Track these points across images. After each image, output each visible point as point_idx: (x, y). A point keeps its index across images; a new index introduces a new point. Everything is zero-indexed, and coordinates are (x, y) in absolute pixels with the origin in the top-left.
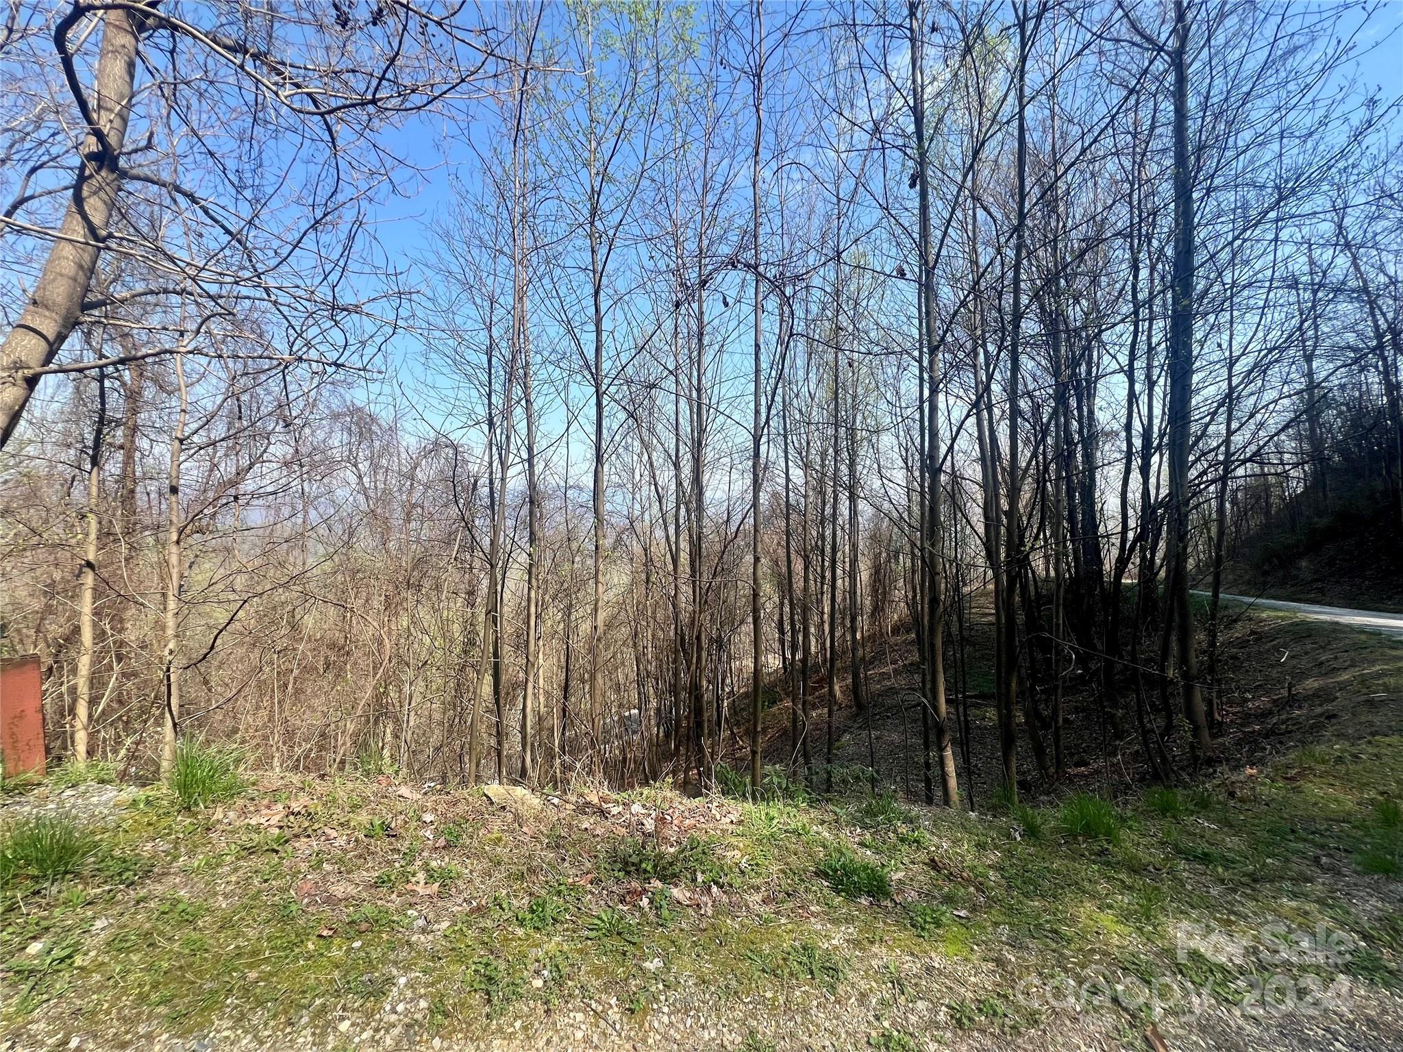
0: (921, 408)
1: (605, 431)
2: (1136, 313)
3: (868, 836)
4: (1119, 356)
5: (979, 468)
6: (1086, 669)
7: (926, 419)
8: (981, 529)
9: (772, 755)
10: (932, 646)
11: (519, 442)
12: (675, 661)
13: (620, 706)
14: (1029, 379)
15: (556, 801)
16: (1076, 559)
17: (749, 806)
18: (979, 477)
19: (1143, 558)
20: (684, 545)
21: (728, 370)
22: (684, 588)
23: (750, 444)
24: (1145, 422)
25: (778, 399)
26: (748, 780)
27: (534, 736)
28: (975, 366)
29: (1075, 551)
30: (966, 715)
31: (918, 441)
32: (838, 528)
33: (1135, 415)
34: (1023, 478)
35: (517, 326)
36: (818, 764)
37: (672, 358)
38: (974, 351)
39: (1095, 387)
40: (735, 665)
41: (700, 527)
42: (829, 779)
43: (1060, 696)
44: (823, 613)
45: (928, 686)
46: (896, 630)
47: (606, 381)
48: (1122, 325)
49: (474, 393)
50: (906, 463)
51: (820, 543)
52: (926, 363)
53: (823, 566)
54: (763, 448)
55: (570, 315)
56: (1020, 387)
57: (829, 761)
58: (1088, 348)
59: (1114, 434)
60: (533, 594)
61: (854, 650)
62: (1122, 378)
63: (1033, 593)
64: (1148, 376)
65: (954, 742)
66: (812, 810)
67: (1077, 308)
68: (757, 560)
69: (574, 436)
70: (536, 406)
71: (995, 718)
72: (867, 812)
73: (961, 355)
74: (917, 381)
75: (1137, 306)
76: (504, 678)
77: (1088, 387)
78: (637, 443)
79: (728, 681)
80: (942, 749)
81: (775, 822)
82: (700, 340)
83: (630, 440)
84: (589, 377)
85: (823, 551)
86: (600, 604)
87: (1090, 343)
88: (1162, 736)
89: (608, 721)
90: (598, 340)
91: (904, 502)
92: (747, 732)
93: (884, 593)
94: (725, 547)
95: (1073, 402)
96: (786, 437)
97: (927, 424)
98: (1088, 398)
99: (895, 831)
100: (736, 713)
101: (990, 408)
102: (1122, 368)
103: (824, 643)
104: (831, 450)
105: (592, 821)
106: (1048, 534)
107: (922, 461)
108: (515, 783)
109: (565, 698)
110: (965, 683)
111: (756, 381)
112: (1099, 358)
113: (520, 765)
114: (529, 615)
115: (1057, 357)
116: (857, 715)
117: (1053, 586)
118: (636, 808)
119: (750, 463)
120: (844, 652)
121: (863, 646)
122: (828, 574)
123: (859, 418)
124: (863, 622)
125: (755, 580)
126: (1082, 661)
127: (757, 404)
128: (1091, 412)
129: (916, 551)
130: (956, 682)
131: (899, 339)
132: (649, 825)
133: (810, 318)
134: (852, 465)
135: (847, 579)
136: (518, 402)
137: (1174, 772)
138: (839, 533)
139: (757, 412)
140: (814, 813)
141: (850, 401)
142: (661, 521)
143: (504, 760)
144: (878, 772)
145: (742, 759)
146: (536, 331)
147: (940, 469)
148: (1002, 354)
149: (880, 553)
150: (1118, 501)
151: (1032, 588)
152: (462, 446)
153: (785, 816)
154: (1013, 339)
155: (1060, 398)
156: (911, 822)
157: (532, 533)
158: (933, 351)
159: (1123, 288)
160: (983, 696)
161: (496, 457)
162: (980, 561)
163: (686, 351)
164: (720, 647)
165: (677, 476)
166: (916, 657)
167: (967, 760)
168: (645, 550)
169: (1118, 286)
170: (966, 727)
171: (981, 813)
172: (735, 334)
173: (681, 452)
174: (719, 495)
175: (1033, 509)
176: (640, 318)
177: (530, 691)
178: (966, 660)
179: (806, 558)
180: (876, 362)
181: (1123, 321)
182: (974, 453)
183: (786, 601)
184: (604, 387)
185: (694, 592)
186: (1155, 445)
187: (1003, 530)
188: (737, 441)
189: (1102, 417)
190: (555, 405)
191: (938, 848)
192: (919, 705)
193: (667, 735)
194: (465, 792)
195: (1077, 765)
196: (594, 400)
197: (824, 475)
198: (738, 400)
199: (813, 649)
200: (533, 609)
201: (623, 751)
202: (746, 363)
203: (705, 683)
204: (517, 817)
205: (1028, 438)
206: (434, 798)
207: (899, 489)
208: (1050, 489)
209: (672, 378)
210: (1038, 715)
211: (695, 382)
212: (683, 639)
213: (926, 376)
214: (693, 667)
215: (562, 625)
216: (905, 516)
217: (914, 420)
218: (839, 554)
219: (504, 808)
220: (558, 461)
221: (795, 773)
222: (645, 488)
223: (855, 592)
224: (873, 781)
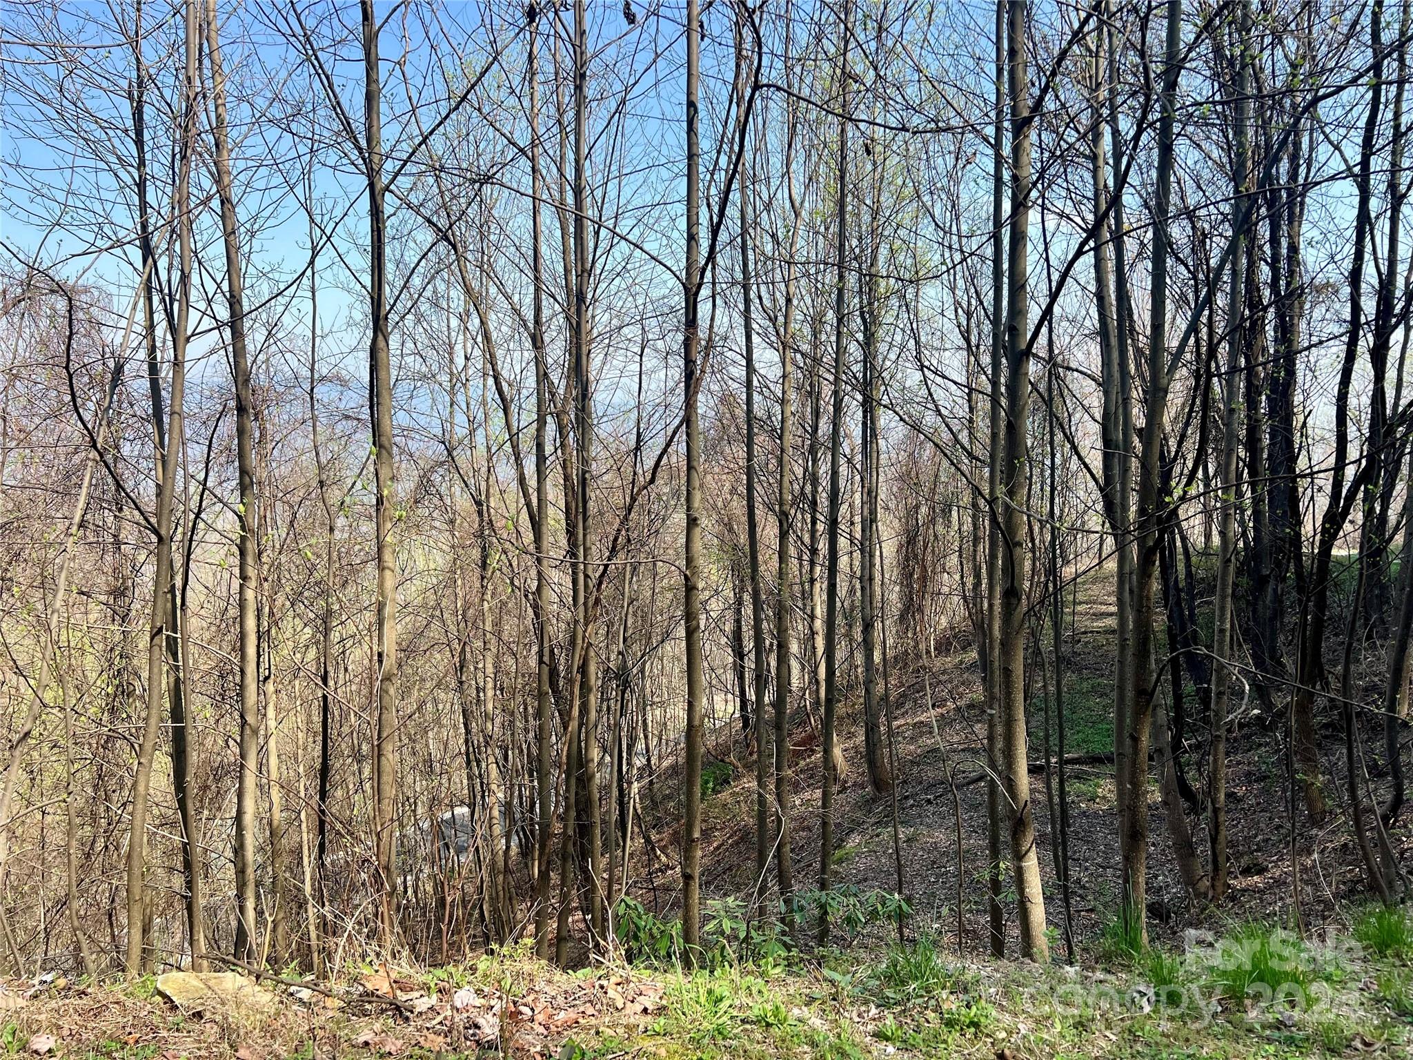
0: (996, 237)
1: (389, 267)
2: (1377, 68)
3: (890, 1021)
4: (1345, 145)
5: (1095, 348)
6: (1267, 705)
7: (1005, 257)
8: (1096, 461)
9: (718, 879)
10: (1007, 673)
11: (211, 287)
12: (539, 714)
13: (434, 802)
14: (1189, 186)
15: (305, 994)
16: (1257, 514)
17: (676, 978)
18: (1096, 365)
19: (1369, 513)
20: (555, 494)
21: (637, 151)
22: (554, 575)
23: (679, 300)
24: (1384, 269)
25: (732, 212)
26: (676, 927)
27: (262, 867)
28: (1094, 158)
29: (1256, 501)
30: (1063, 793)
31: (989, 299)
32: (842, 461)
33: (1367, 256)
34: (1173, 368)
35: (195, 40)
36: (805, 892)
37: (524, 123)
38: (1095, 129)
39: (1302, 204)
40: (654, 715)
41: (585, 462)
42: (822, 919)
43: (1221, 755)
44: (813, 617)
45: (1000, 744)
46: (944, 646)
47: (389, 166)
48: (1352, 89)
49: (107, 180)
50: (968, 340)
51: (808, 488)
52: (1006, 150)
53: (813, 532)
54: (704, 309)
55: (310, 23)
56: (1174, 198)
57: (823, 886)
58: (1294, 129)
59: (1329, 288)
60: (250, 594)
61: (869, 682)
62: (1349, 188)
63: (1182, 576)
64: (1393, 186)
65: (1040, 842)
66: (790, 980)
67: (1279, 52)
68: (692, 522)
69: (328, 275)
70: (242, 214)
71: (1112, 796)
72: (889, 978)
73: (1071, 135)
74: (991, 185)
75: (1380, 56)
76: (194, 758)
77: (1291, 204)
78: (457, 294)
79: (640, 746)
80: (1019, 857)
81: (724, 1005)
82: (579, 88)
83: (441, 287)
84: (354, 155)
85: (814, 503)
86: (388, 610)
87: (1298, 121)
88: (1385, 818)
89: (410, 830)
90: (371, 78)
91: (962, 411)
92: (675, 839)
93: (924, 579)
94: (633, 499)
95: (1264, 230)
96: (746, 288)
97: (1006, 266)
98: (1291, 222)
99: (937, 1009)
100: (655, 805)
101: (1118, 239)
102: (1349, 168)
103: (815, 672)
104: (830, 316)
105: (377, 1026)
106: (1211, 471)
107: (995, 337)
108: (222, 964)
109: (323, 794)
110: (1062, 737)
111: (689, 176)
112: (1311, 149)
113: (234, 924)
114: (242, 636)
115: (1241, 145)
116: (874, 800)
117: (1217, 562)
118: (464, 997)
119: (680, 337)
120: (850, 687)
121: (886, 676)
122: (823, 546)
123: (883, 251)
124: (887, 634)
125: (689, 560)
126: (1261, 692)
127: (692, 223)
128: (1294, 249)
129: (982, 502)
130: (1047, 737)
131: (959, 102)
132: (490, 1027)
133: (793, 53)
134: (869, 342)
135: (857, 555)
136: (205, 202)
137: (1402, 878)
138: (843, 470)
139: (692, 238)
140: (796, 986)
141: (866, 218)
142: (508, 446)
143: (200, 915)
144: (908, 900)
145: (667, 889)
146: (237, 53)
147: (1028, 352)
148: (1144, 138)
149: (917, 507)
150: (1333, 411)
151: (1181, 567)
152: (86, 290)
153: (742, 993)
154: (1164, 109)
155: (1243, 224)
156: (966, 991)
157: (243, 472)
158: (1020, 127)
159: (1355, 23)
160: (1095, 760)
161: (160, 316)
162: (1095, 521)
163: (553, 110)
164: (625, 685)
165: (539, 361)
166: (977, 693)
167: (1063, 873)
168: (478, 504)
169: (1349, 15)
170: (1062, 814)
171: (1085, 968)
172: (648, 79)
173: (546, 313)
174: (620, 397)
175: (1187, 424)
176: (458, 38)
177: (250, 780)
178: (1065, 697)
179: (783, 517)
180: (916, 145)
181: (1353, 82)
182: (1088, 323)
183: (746, 597)
184: (385, 179)
185: (575, 582)
186: (1397, 310)
187: (1134, 464)
188: (655, 293)
189: (1311, 258)
190: (284, 213)
191: (1010, 1033)
192: (981, 778)
193: (525, 852)
194: (117, 988)
195: (1247, 872)
196: (365, 203)
197: (817, 361)
198: (656, 213)
199: (795, 682)
200: (251, 623)
201: (439, 886)
202: (670, 139)
203: (595, 754)
204: (226, 1031)
205: (1183, 296)
206: (53, 1004)
207: (953, 387)
208: (1217, 389)
209: (524, 163)
210: (1185, 790)
211: (570, 173)
212: (554, 673)
213: (1006, 175)
214: (574, 725)
215: (312, 653)
216: (964, 437)
217: (983, 259)
218: (844, 509)
219: (199, 1015)
220: (294, 322)
221: (762, 911)
222: (476, 383)
223: (871, 579)
224: (901, 917)
